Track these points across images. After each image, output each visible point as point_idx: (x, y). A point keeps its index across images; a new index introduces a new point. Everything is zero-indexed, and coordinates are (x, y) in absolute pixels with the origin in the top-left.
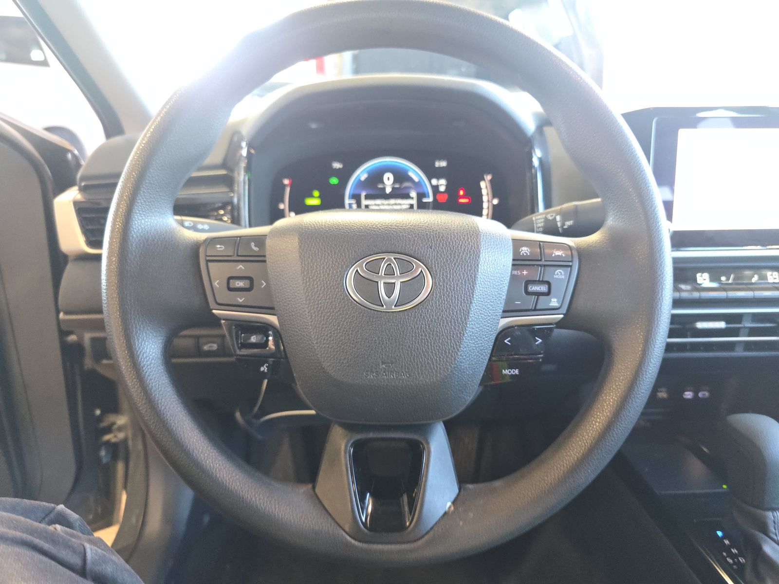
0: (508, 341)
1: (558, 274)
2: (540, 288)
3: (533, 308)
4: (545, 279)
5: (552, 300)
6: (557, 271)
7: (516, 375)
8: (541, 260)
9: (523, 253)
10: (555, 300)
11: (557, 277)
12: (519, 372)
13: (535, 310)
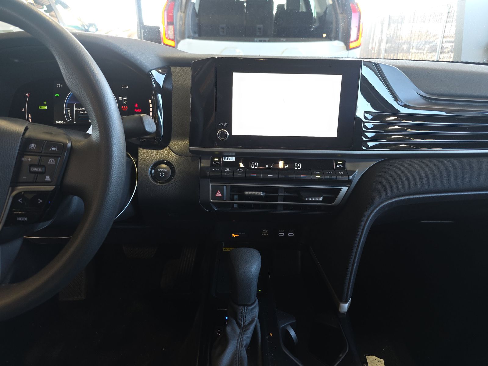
0: (21, 200)
1: (50, 161)
2: (38, 170)
3: (35, 181)
4: (41, 164)
5: (47, 177)
6: (51, 160)
7: (26, 220)
8: (41, 152)
9: (31, 148)
10: (49, 177)
11: (50, 163)
12: (28, 219)
13: (36, 182)
